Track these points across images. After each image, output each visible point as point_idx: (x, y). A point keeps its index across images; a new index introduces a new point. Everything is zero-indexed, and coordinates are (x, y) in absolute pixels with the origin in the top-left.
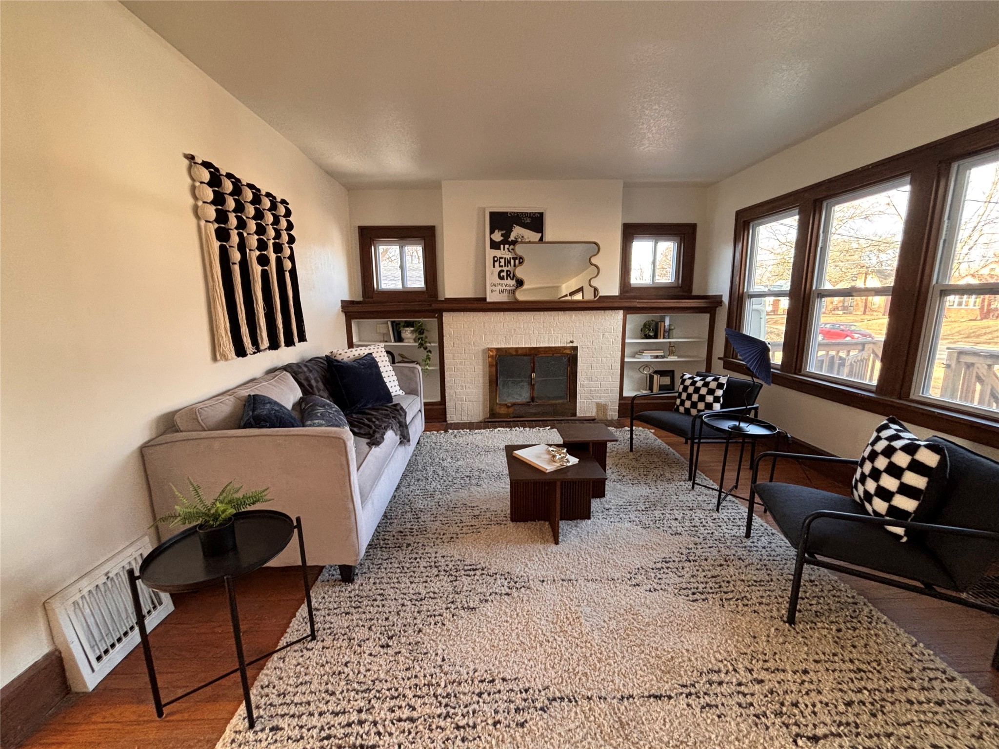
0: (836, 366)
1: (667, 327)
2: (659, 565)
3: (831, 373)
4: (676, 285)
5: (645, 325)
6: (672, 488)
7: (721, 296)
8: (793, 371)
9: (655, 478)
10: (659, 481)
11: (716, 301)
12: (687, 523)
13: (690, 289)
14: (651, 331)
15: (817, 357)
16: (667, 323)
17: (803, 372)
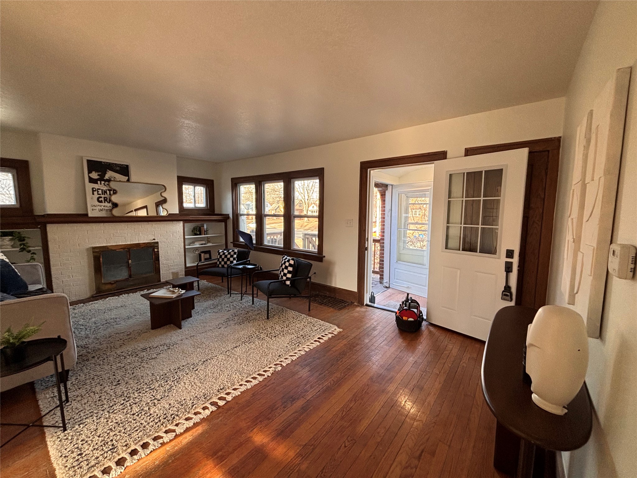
0: (274, 242)
1: (205, 229)
2: (226, 321)
3: (273, 244)
4: (207, 208)
5: (194, 229)
6: (222, 298)
7: (229, 214)
8: (260, 244)
9: (214, 297)
10: (216, 298)
11: (226, 217)
12: (232, 307)
13: (214, 210)
14: (197, 231)
15: (267, 239)
16: (205, 227)
17: (263, 245)
